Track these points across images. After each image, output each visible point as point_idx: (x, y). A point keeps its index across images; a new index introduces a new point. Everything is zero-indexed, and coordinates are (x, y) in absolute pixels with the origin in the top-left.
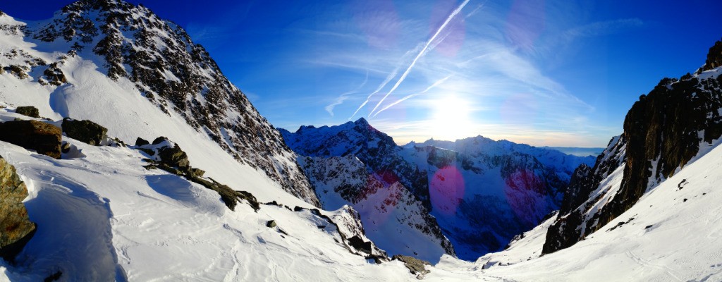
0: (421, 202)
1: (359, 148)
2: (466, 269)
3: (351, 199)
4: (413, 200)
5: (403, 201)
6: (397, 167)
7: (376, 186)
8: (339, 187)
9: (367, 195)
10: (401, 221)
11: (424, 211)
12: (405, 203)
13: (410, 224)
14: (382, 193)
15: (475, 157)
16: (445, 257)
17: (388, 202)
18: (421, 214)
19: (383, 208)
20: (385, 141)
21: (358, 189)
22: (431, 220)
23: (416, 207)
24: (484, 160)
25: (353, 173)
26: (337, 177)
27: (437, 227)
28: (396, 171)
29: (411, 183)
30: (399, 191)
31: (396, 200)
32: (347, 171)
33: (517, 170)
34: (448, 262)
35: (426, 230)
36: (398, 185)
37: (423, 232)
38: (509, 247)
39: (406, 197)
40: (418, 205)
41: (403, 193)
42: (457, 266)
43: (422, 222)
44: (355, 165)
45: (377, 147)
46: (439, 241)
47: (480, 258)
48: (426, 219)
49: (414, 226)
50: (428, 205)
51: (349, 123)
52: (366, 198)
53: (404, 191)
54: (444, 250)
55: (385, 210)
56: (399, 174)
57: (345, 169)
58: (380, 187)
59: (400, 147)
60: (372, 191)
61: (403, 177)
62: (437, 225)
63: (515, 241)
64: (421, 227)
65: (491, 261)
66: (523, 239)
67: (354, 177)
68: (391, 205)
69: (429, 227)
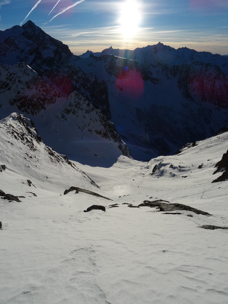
0: (100, 110)
1: (32, 57)
2: (140, 167)
3: (29, 111)
4: (91, 108)
5: (82, 109)
6: (75, 77)
7: (55, 95)
8: (14, 100)
9: (46, 106)
10: (82, 129)
11: (103, 118)
12: (84, 111)
13: (90, 131)
14: (61, 103)
15: (154, 67)
16: (122, 157)
17: (68, 111)
18: (101, 121)
19: (63, 117)
20: (60, 50)
21: (35, 100)
22: (110, 126)
23: (95, 114)
24: (163, 70)
25: (27, 83)
26: (9, 89)
27: (115, 132)
28: (74, 82)
29: (89, 94)
30: (77, 100)
31: (76, 109)
32: (19, 81)
33: (195, 80)
34: (124, 162)
35: (105, 135)
36: (77, 94)
37: (103, 137)
38: (180, 152)
39: (84, 106)
40: (97, 113)
41: (81, 102)
42: (132, 165)
43: (102, 128)
44: (28, 75)
45: (53, 56)
46: (117, 144)
47: (153, 160)
48: (105, 126)
49: (93, 132)
50: (106, 113)
51: (16, 28)
52: (45, 109)
53: (82, 100)
54: (121, 152)
55: (66, 119)
56: (78, 85)
57: (17, 79)
58: (59, 97)
59: (76, 56)
60: (51, 101)
61: (82, 88)
62: (116, 131)
63: (186, 148)
64: (100, 133)
65: (163, 163)
66: (195, 147)
67: (28, 87)
68: (71, 114)
69: (108, 133)
